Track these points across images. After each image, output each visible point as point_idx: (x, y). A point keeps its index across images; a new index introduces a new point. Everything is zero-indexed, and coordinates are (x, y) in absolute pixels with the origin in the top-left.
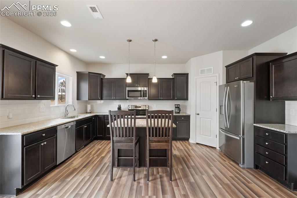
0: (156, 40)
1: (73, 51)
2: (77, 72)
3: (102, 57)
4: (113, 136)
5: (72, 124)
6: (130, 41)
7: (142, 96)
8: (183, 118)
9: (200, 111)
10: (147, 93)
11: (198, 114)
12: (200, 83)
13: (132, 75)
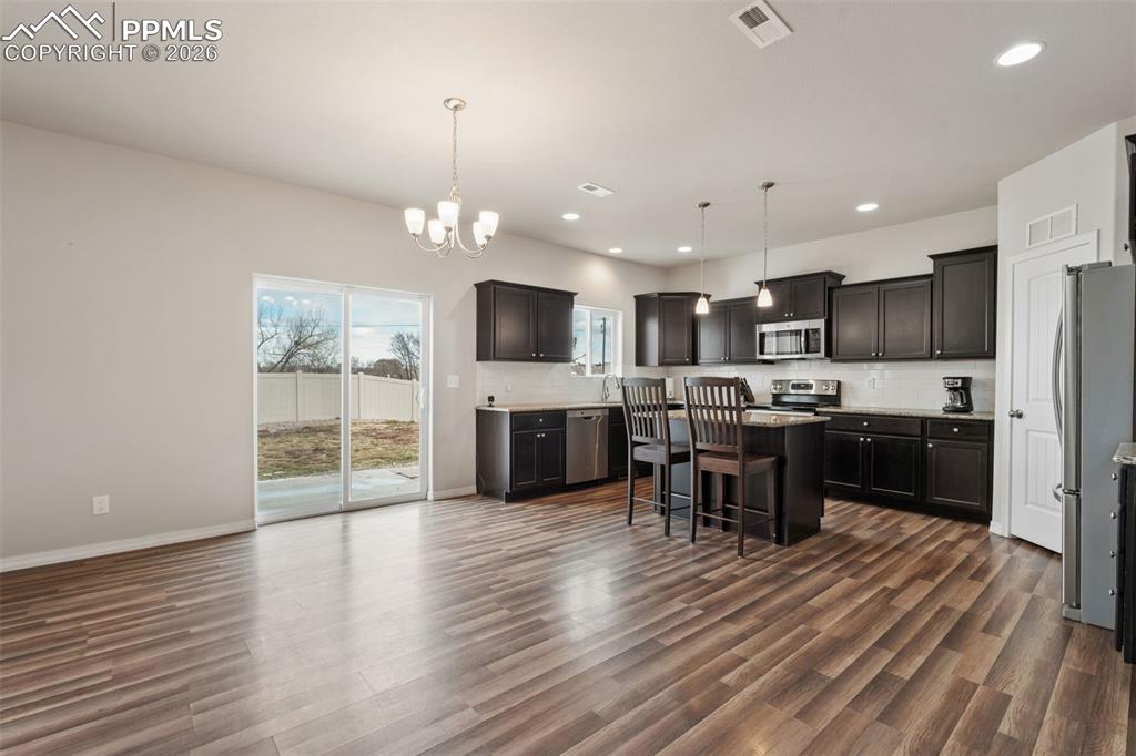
0: (769, 185)
1: (616, 251)
2: (636, 297)
3: (685, 250)
4: (631, 434)
5: (599, 413)
6: (707, 205)
7: (804, 350)
8: (956, 430)
9: (1028, 401)
10: (819, 340)
11: (1020, 416)
12: (1029, 283)
13: (771, 284)
